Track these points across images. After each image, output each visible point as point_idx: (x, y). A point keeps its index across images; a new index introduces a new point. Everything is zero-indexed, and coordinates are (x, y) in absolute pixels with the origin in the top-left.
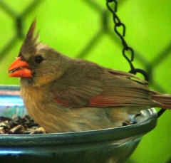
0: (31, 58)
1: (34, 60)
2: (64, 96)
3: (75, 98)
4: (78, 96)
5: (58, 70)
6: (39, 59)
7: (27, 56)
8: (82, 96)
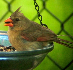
0: (14, 19)
1: (15, 20)
2: (28, 36)
3: (32, 37)
4: (33, 37)
5: (24, 26)
6: (17, 20)
7: (13, 18)
8: (35, 37)
